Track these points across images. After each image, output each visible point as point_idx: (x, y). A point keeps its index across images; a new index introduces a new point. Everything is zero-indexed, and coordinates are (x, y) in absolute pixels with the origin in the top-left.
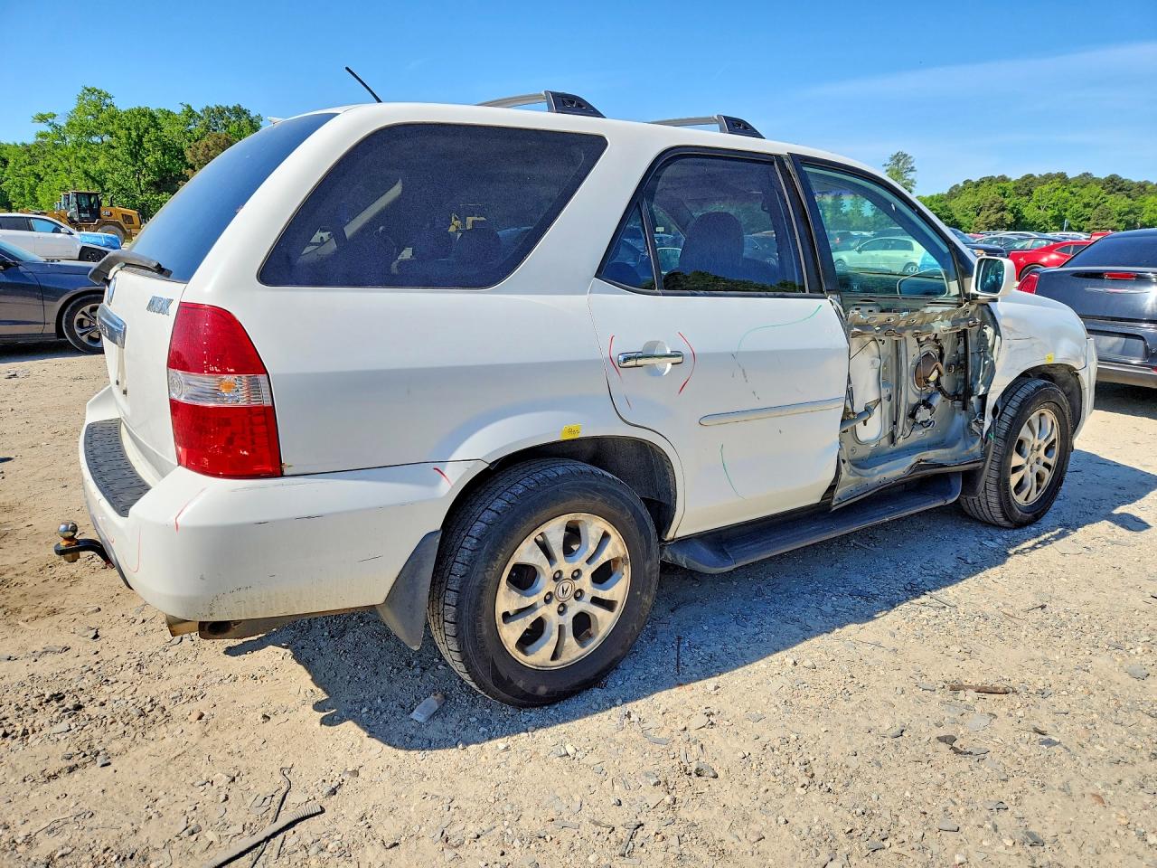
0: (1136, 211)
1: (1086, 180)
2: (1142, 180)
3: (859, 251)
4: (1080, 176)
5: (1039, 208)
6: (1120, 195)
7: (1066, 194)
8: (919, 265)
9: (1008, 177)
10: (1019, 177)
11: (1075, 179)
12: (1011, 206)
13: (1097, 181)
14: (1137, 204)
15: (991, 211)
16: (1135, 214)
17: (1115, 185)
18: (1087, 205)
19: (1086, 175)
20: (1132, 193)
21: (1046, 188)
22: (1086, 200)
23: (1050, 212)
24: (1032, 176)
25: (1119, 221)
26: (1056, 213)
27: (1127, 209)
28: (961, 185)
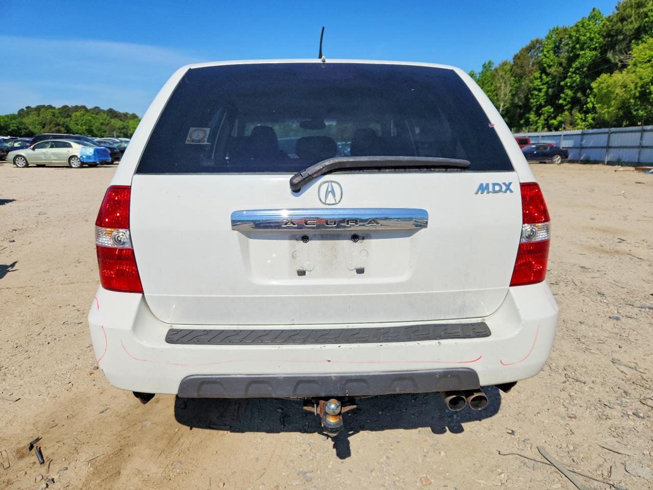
0: (126, 128)
1: (97, 110)
2: (125, 112)
3: (33, 149)
4: (94, 108)
5: (77, 124)
6: (117, 120)
7: (90, 118)
8: (79, 157)
9: (53, 106)
10: (60, 107)
11: (91, 109)
12: (61, 123)
13: (104, 112)
14: (125, 124)
15: (51, 126)
16: (126, 129)
17: (112, 113)
18: (102, 124)
19: (96, 107)
20: (122, 118)
21: (78, 114)
22: (101, 121)
23: (84, 127)
24: (67, 106)
25: (120, 133)
26: (88, 128)
27: (122, 127)
28: (25, 109)
